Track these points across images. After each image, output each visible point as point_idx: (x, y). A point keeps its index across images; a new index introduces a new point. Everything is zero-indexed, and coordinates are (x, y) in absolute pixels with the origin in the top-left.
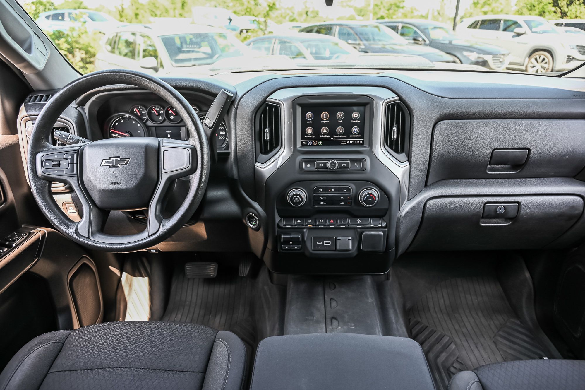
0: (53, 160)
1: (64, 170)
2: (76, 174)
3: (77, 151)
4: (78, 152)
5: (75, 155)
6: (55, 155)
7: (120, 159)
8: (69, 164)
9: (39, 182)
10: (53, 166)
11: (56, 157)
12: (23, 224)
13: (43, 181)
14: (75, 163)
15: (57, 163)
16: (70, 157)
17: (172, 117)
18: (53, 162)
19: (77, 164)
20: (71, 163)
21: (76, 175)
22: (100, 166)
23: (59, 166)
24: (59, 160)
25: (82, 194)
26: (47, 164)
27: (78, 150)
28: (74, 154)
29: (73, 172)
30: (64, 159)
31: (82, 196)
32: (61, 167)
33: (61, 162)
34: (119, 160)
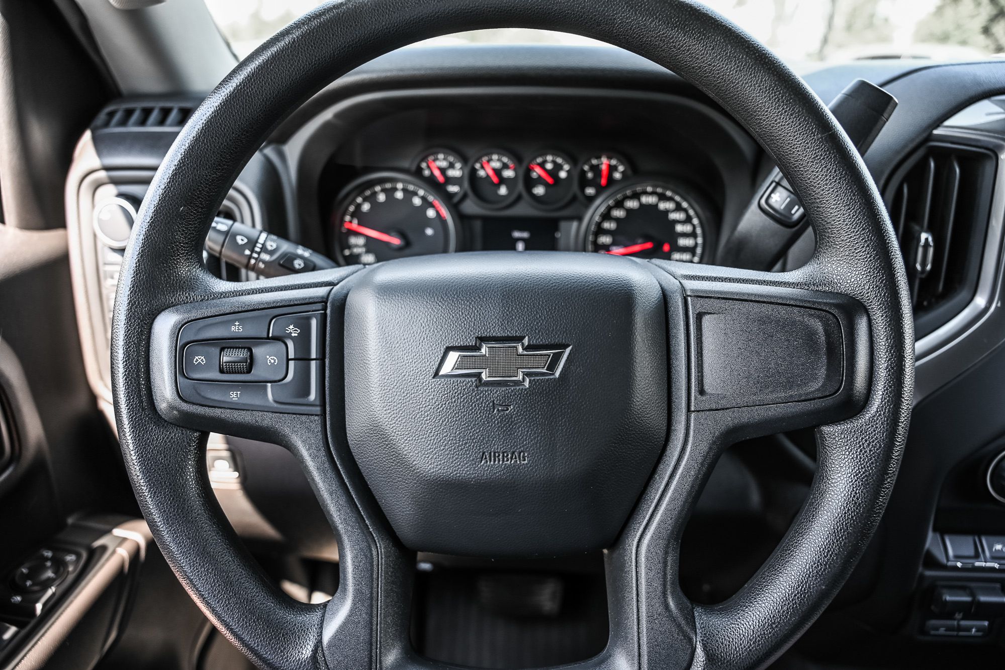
0: (224, 344)
1: (269, 385)
2: (318, 403)
3: (319, 306)
4: (325, 309)
5: (314, 323)
6: (232, 322)
7: (524, 349)
8: (288, 360)
9: (159, 436)
10: (222, 371)
11: (236, 329)
12: (70, 512)
13: (176, 434)
14: (313, 356)
15: (242, 354)
16: (293, 330)
17: (539, 190)
18: (222, 349)
19: (321, 359)
20: (297, 357)
21: (318, 410)
22: (436, 374)
23: (249, 371)
24: (247, 343)
25: (340, 492)
26: (199, 359)
27: (324, 301)
28: (308, 319)
29: (308, 393)
30: (268, 338)
31: (343, 501)
32: (258, 373)
33: (258, 351)
34: (520, 350)
